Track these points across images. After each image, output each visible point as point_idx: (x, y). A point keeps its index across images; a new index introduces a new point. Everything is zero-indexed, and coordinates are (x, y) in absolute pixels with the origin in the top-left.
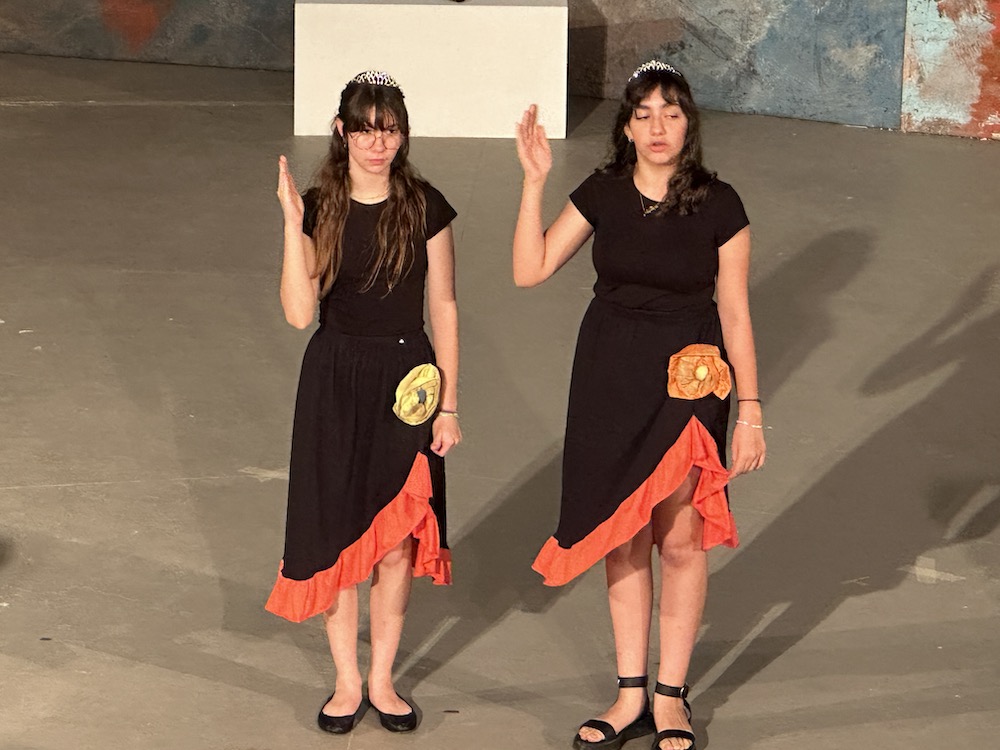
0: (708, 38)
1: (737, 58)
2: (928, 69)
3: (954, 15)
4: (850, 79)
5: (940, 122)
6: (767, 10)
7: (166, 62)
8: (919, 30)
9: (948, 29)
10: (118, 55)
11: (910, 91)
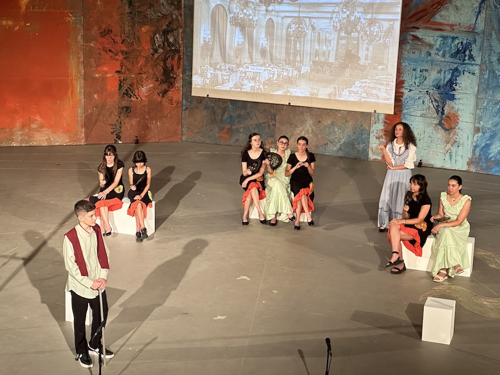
0: (332, 142)
1: (338, 146)
2: (374, 149)
3: (379, 139)
4: (359, 151)
5: (376, 159)
6: (344, 137)
7: (231, 145)
8: (372, 142)
9: (378, 141)
10: (221, 144)
11: (370, 153)
